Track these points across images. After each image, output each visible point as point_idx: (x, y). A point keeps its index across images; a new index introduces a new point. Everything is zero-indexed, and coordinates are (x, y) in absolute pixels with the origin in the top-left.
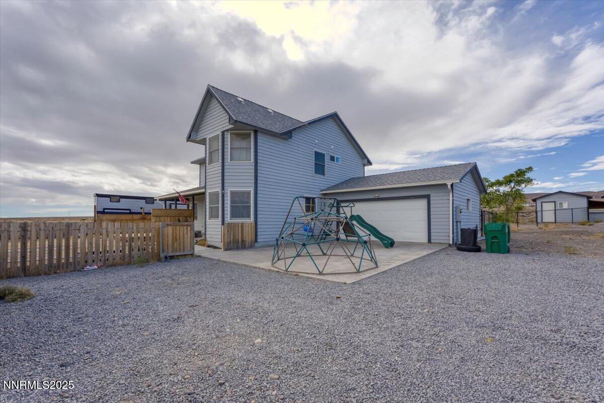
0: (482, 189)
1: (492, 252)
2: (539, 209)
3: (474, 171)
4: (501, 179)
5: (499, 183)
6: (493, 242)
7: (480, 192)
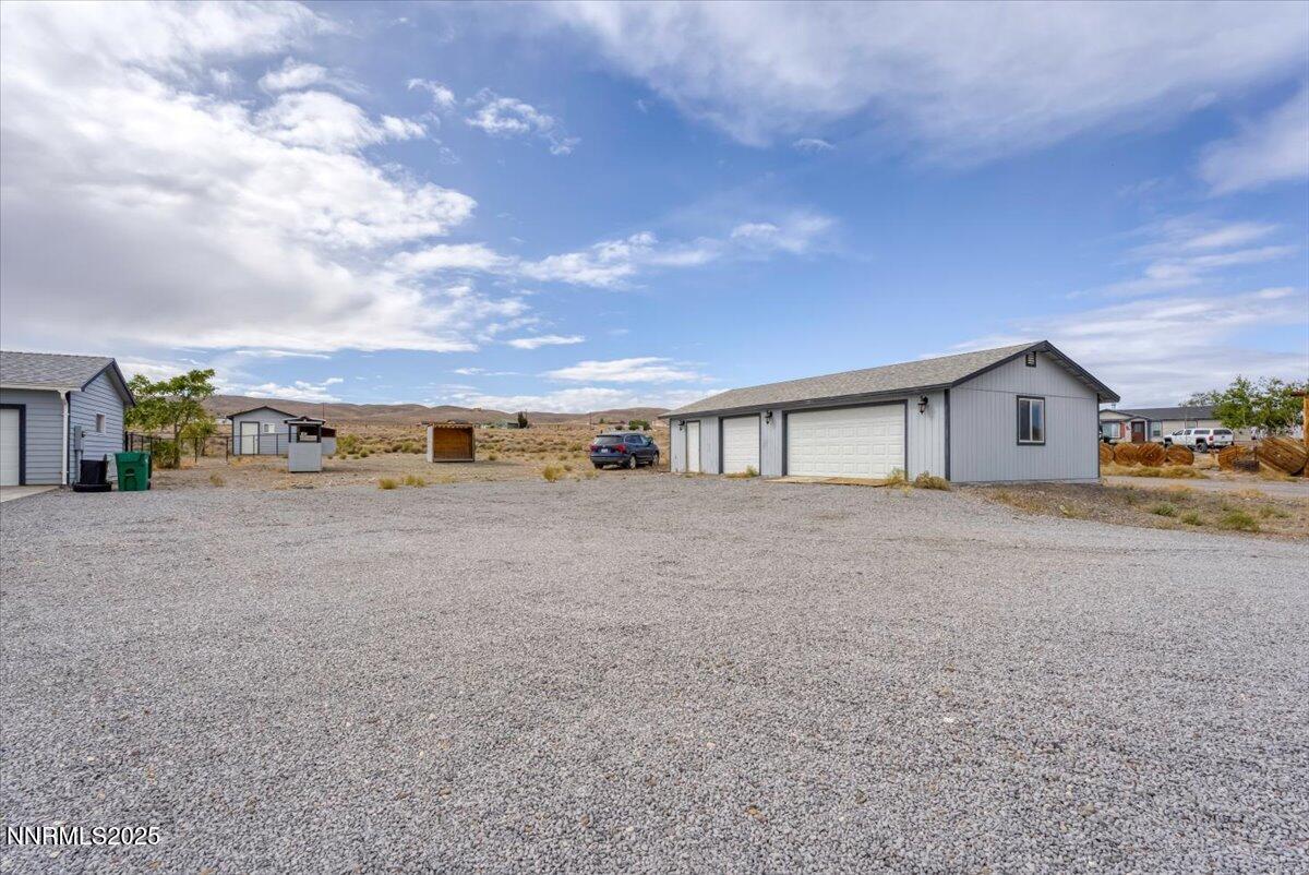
0: (127, 398)
1: (126, 490)
2: (237, 433)
3: (111, 372)
4: (167, 381)
5: (162, 387)
6: (127, 477)
7: (125, 404)
